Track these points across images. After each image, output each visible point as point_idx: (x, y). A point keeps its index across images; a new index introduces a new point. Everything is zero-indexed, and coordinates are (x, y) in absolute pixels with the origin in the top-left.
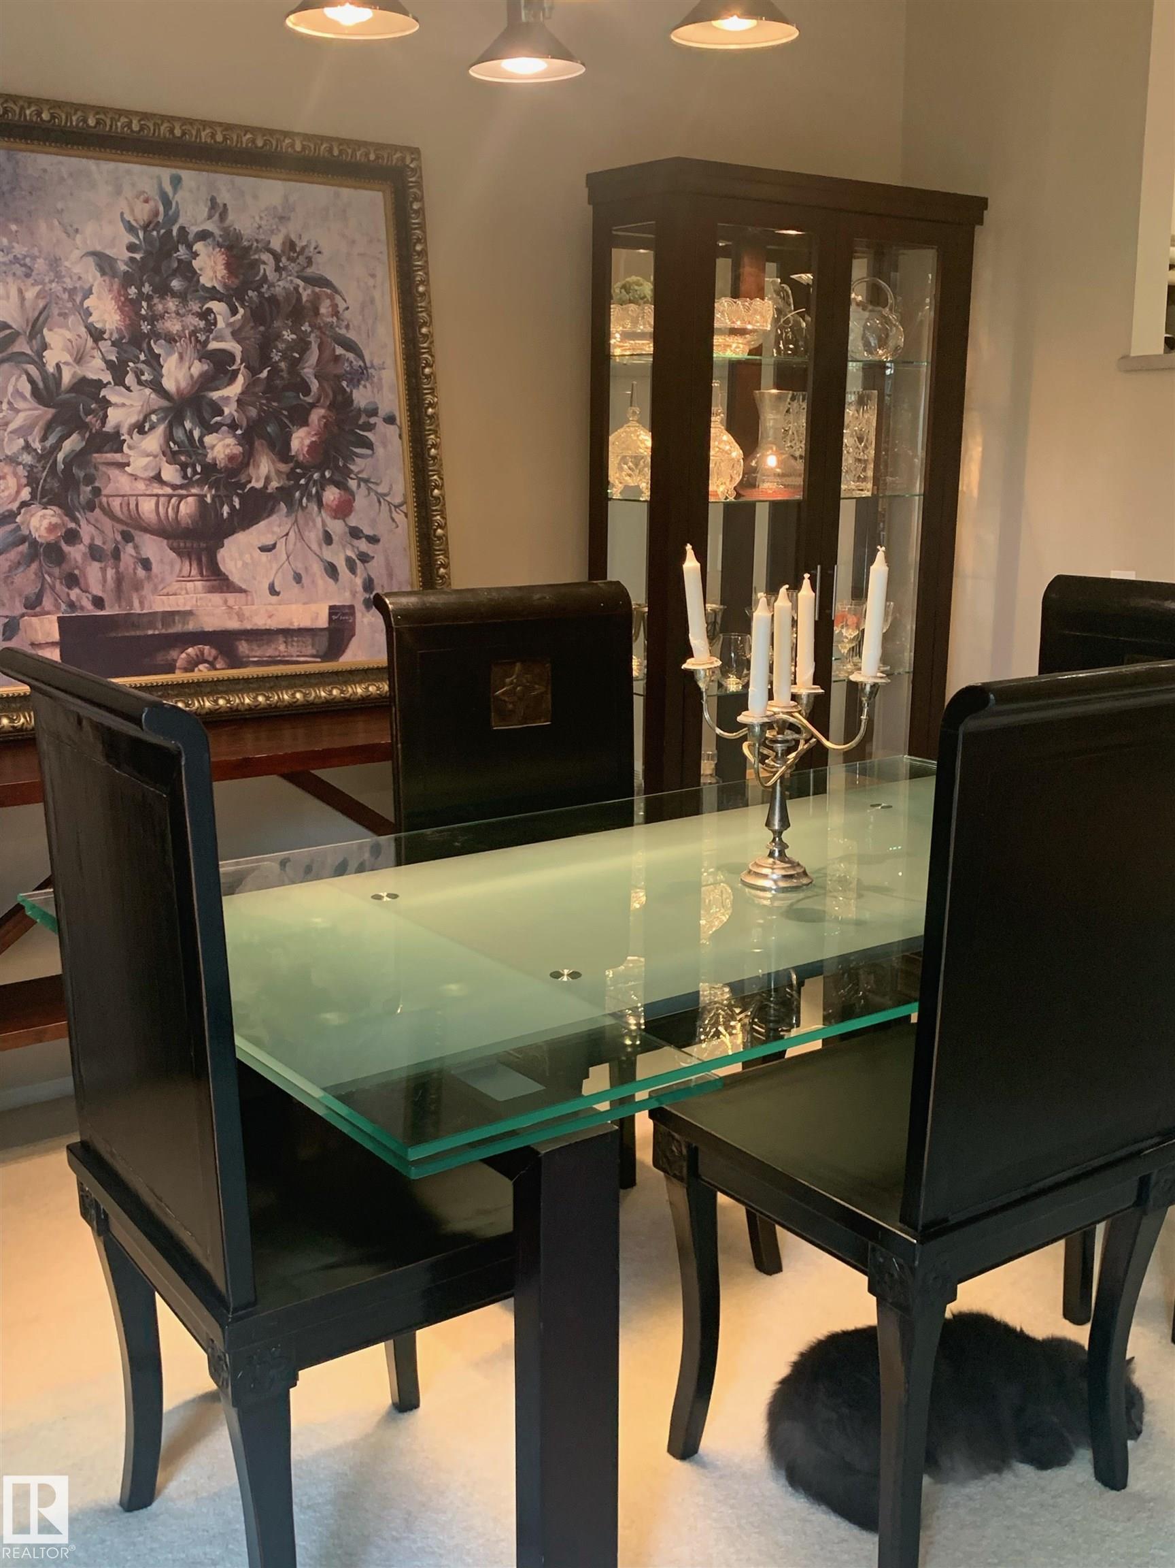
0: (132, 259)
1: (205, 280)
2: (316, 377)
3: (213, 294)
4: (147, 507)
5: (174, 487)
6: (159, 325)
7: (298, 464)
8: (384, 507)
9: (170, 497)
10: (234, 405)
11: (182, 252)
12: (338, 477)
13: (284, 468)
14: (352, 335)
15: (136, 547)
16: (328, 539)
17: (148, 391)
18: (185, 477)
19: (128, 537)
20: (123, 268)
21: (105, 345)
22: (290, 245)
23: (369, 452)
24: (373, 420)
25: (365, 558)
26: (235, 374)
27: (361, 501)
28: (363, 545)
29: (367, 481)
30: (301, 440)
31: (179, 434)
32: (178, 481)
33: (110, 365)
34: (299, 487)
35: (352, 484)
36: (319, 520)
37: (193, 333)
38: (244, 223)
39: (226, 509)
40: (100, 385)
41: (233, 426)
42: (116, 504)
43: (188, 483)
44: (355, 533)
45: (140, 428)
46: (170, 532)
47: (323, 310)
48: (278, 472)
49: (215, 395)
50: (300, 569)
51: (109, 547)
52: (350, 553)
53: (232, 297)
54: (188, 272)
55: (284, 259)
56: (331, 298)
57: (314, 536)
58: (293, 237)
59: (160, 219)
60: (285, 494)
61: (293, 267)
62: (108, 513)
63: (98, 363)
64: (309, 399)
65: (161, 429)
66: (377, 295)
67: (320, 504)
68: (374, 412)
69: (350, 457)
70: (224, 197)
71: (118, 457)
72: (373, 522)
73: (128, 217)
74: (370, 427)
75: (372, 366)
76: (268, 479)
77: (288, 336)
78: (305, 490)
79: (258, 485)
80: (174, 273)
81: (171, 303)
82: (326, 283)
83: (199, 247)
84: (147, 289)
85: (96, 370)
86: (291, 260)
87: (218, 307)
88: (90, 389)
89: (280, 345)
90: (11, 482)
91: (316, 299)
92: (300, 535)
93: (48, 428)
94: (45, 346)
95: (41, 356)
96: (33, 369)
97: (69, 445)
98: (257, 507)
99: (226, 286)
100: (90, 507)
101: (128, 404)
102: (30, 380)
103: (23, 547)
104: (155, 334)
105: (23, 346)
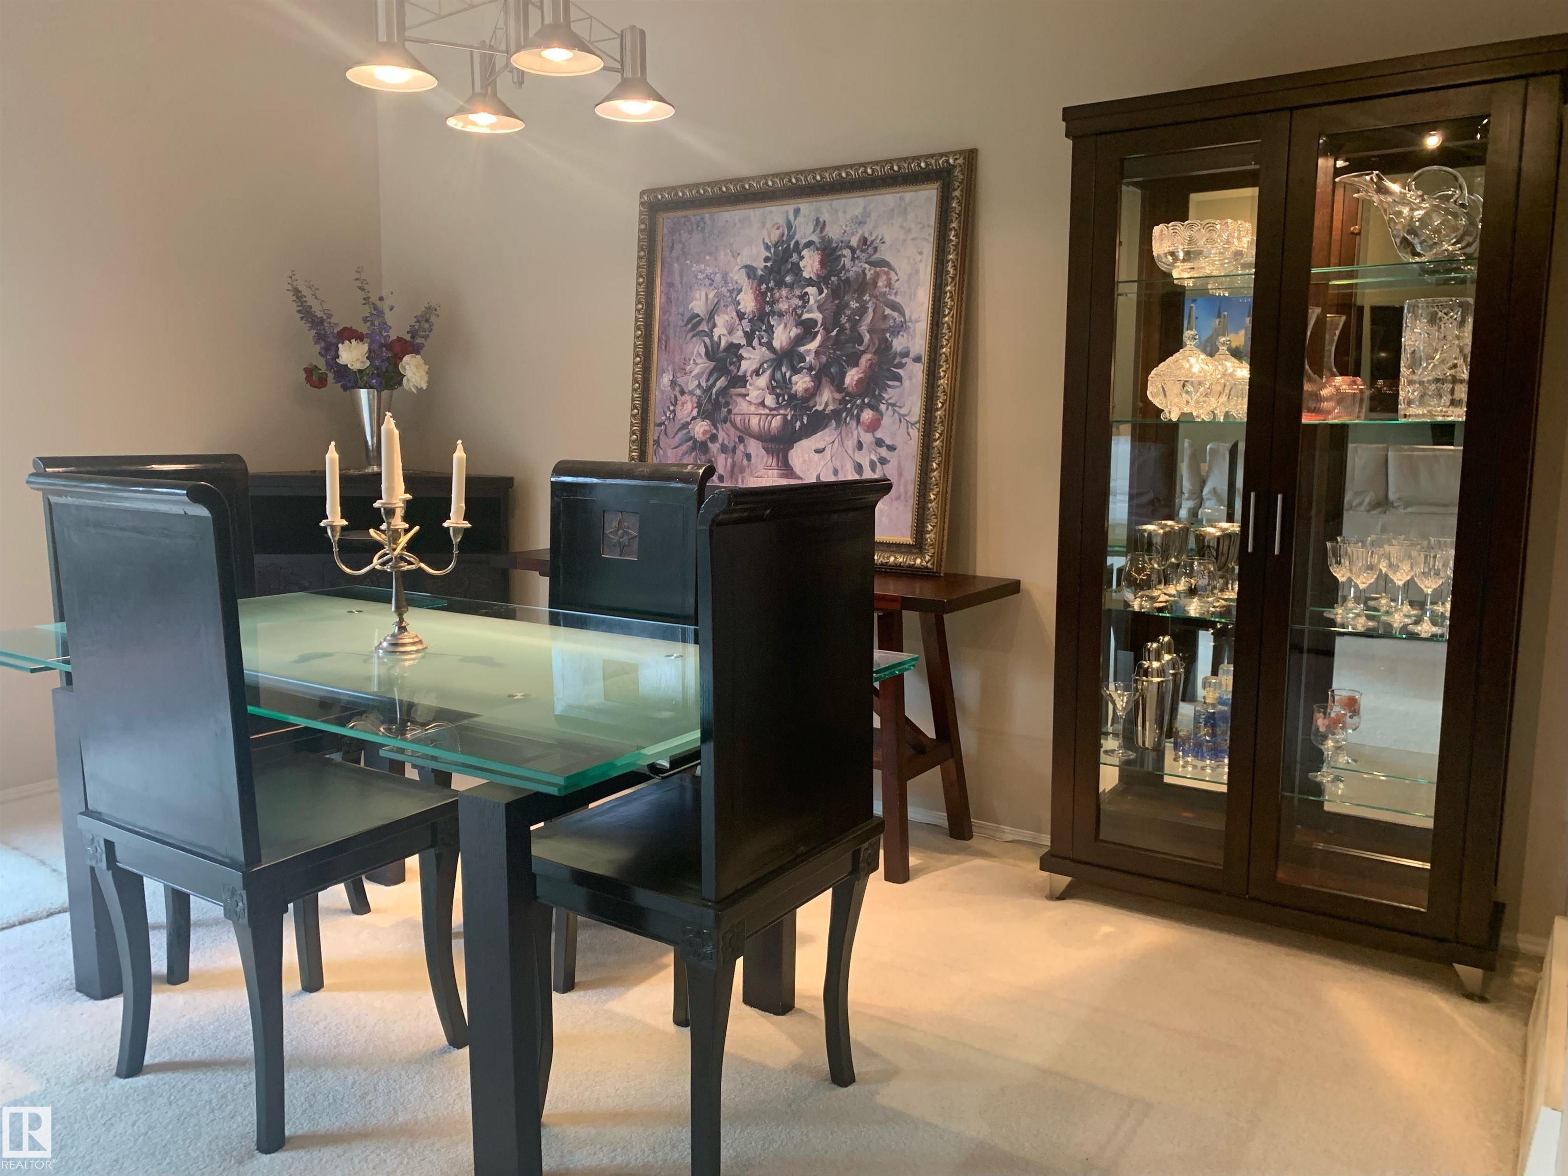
0: (766, 267)
1: (806, 275)
2: (868, 332)
3: (810, 282)
4: (754, 421)
5: (771, 409)
6: (776, 307)
7: (848, 394)
8: (904, 425)
9: (768, 415)
10: (813, 355)
11: (795, 256)
12: (873, 403)
13: (838, 396)
14: (898, 299)
15: (745, 446)
16: (860, 446)
17: (764, 349)
18: (778, 403)
19: (741, 440)
20: (760, 272)
21: (745, 323)
22: (864, 241)
23: (898, 384)
24: (904, 361)
25: (883, 461)
26: (817, 332)
27: (886, 421)
28: (883, 452)
29: (893, 405)
30: (852, 376)
31: (778, 375)
32: (773, 405)
33: (746, 333)
34: (845, 409)
35: (883, 407)
36: (855, 433)
37: (794, 310)
38: (834, 232)
39: (798, 424)
40: (739, 346)
41: (810, 369)
42: (738, 419)
43: (780, 406)
44: (879, 443)
45: (757, 373)
46: (764, 438)
47: (880, 284)
48: (834, 399)
49: (802, 349)
50: (838, 466)
51: (731, 446)
52: (873, 457)
53: (818, 283)
54: (796, 270)
55: (858, 252)
56: (887, 274)
57: (850, 444)
58: (866, 235)
59: (785, 238)
60: (836, 414)
61: (863, 256)
62: (734, 425)
63: (740, 333)
64: (861, 348)
65: (768, 373)
66: (921, 266)
67: (858, 421)
68: (906, 354)
69: (884, 388)
70: (825, 216)
71: (743, 391)
72: (893, 435)
73: (767, 241)
74: (901, 366)
75: (910, 321)
76: (827, 404)
77: (854, 305)
78: (850, 412)
79: (819, 408)
80: (789, 272)
81: (784, 292)
82: (886, 264)
83: (805, 252)
84: (771, 284)
85: (739, 338)
86: (863, 251)
87: (811, 290)
88: (734, 348)
89: (848, 312)
90: (689, 406)
91: (877, 276)
92: (842, 443)
93: (711, 374)
94: (714, 326)
95: (712, 331)
96: (707, 340)
97: (719, 384)
98: (817, 423)
99: (818, 276)
100: (725, 421)
101: (752, 358)
102: (706, 347)
103: (690, 443)
104: (773, 313)
105: (704, 327)
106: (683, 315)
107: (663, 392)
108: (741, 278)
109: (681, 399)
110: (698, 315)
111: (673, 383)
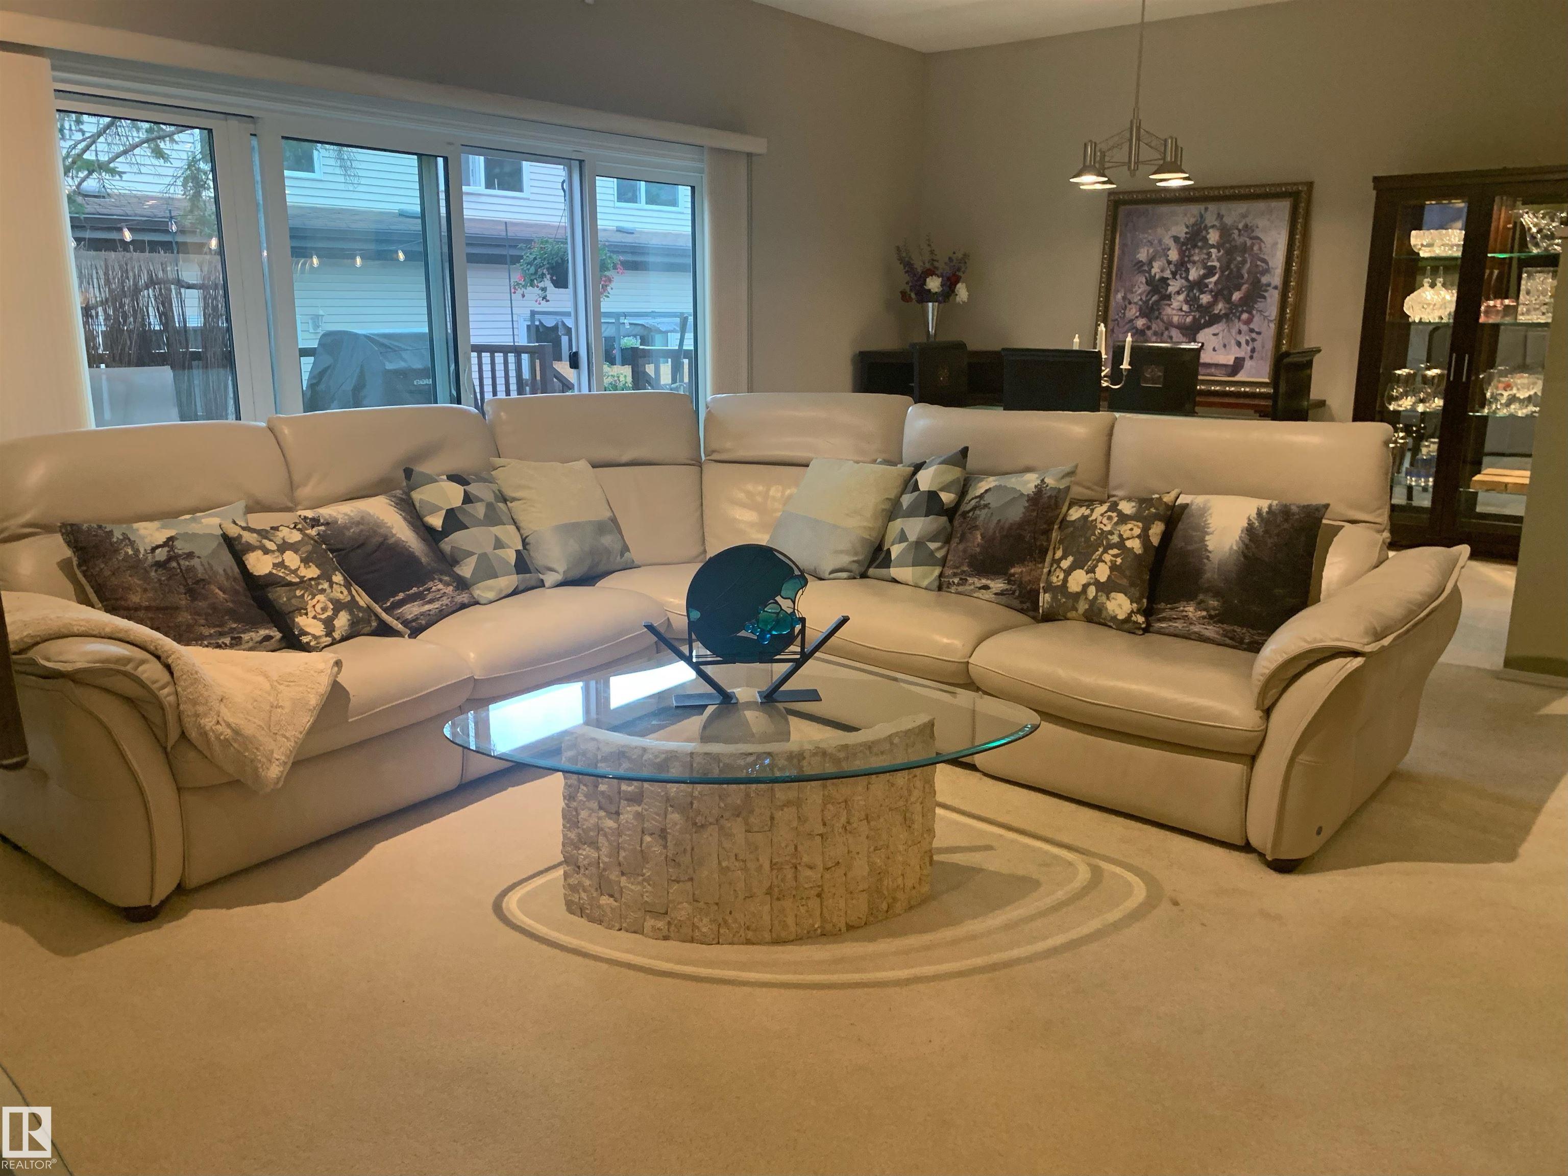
0: (1186, 237)
1: (1210, 242)
2: (1247, 273)
3: (1213, 246)
4: (1175, 319)
5: (1186, 312)
6: (1192, 259)
7: (1234, 305)
8: (1266, 321)
9: (1184, 315)
10: (1213, 284)
11: (1204, 232)
12: (1248, 310)
13: (1227, 306)
14: (1266, 257)
15: (1169, 332)
16: (1240, 332)
17: (1183, 281)
18: (1190, 309)
19: (1167, 329)
20: (1182, 240)
21: (1172, 266)
22: (1246, 226)
23: (1263, 300)
25: (1253, 340)
26: (1216, 273)
27: (1256, 319)
28: (1254, 335)
29: (1261, 311)
30: (1236, 296)
31: (1191, 294)
32: (1188, 310)
33: (1172, 272)
34: (1232, 313)
35: (1254, 312)
36: (1238, 325)
37: (1203, 261)
38: (1228, 220)
39: (1203, 321)
40: (1168, 279)
41: (1211, 291)
42: (1165, 318)
43: (1191, 311)
44: (1252, 331)
45: (1178, 293)
46: (1181, 327)
48: (1225, 307)
49: (1207, 281)
50: (1226, 343)
51: (1160, 332)
52: (1248, 338)
53: (1218, 247)
54: (1205, 240)
55: (1242, 232)
56: (1259, 244)
57: (1234, 331)
58: (1248, 223)
59: (1198, 222)
60: (1226, 316)
61: (1246, 234)
62: (1163, 321)
63: (1168, 272)
64: (1243, 281)
65: (1185, 293)
66: (1280, 241)
67: (1239, 318)
68: (1269, 285)
69: (1256, 302)
70: (1223, 212)
71: (1169, 302)
72: (1260, 327)
73: (1187, 223)
74: (1266, 291)
75: (1272, 268)
76: (1221, 310)
77: (1239, 259)
78: (1234, 314)
79: (1216, 312)
80: (1200, 240)
81: (1197, 251)
82: (1258, 238)
83: (1210, 231)
84: (1189, 246)
85: (1167, 274)
86: (1246, 231)
87: (1213, 251)
88: (1164, 280)
89: (1235, 262)
90: (1134, 311)
91: (1253, 245)
92: (1229, 331)
93: (1149, 293)
94: (1152, 267)
95: (1150, 270)
96: (1147, 275)
97: (1154, 298)
98: (1214, 320)
99: (1217, 243)
100: (1157, 318)
101: (1174, 286)
102: (1146, 279)
103: (1134, 331)
104: (1189, 261)
105: (1146, 268)
106: (1132, 261)
107: (1117, 303)
108: (1168, 241)
109: (1129, 306)
110: (1142, 261)
111: (1124, 298)
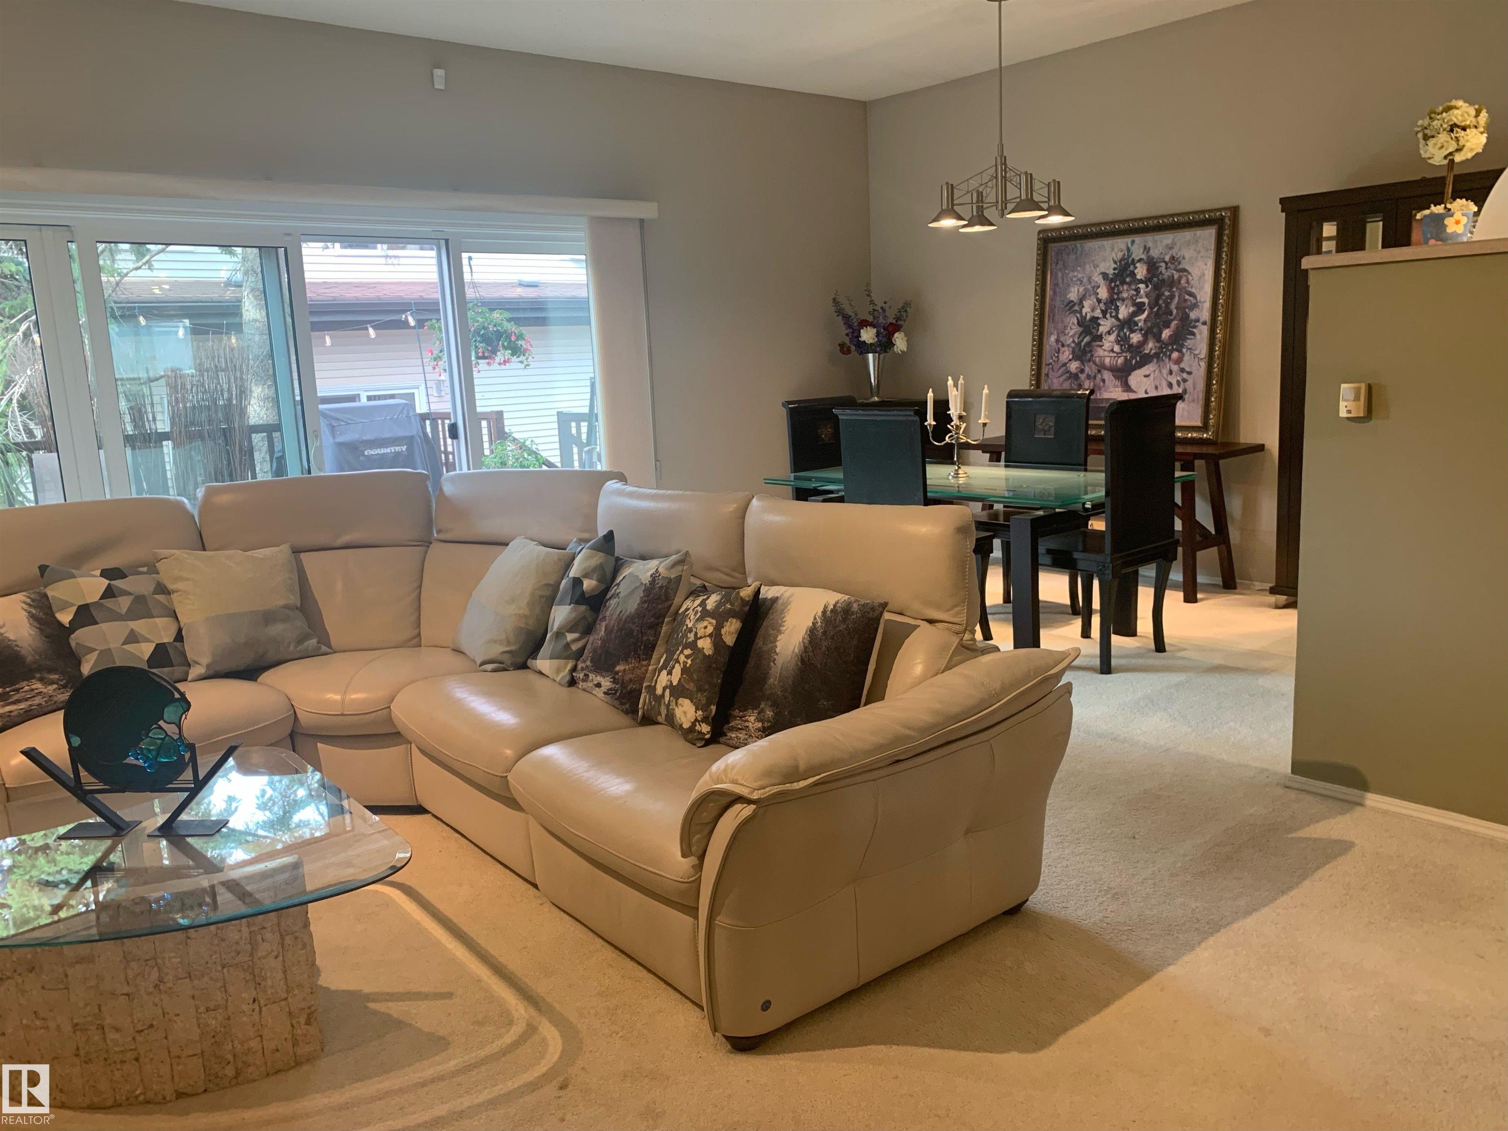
0: (1114, 273)
1: (1138, 277)
2: (1176, 308)
3: (1141, 281)
4: (1107, 361)
5: (1117, 353)
6: (1120, 296)
7: (1163, 344)
8: (1196, 359)
9: (1115, 357)
10: (1143, 322)
11: (1132, 268)
12: (1179, 348)
13: (1158, 345)
14: (1193, 290)
15: (1101, 375)
16: (1171, 372)
17: (1113, 319)
18: (1121, 349)
19: (1099, 371)
20: (1111, 276)
21: (1102, 305)
22: (1173, 258)
23: (1192, 337)
24: (1197, 324)
25: (1185, 381)
26: (1145, 310)
27: (1186, 358)
28: (1185, 375)
29: (1190, 349)
30: (1166, 334)
31: (1122, 334)
32: (1119, 351)
33: (1102, 311)
34: (1162, 352)
35: (1184, 350)
36: (1168, 365)
37: (1131, 297)
38: (1155, 253)
39: (1134, 362)
40: (1098, 318)
41: (1141, 330)
42: (1097, 360)
43: (1122, 351)
44: (1182, 370)
45: (1109, 333)
46: (1113, 370)
47: (1182, 282)
48: (1155, 347)
49: (1136, 319)
50: (1158, 384)
51: (1093, 374)
52: (1179, 378)
53: (1146, 282)
54: (1133, 274)
55: (1169, 265)
56: (1186, 276)
57: (1165, 372)
58: (1174, 255)
59: (1126, 257)
60: (1156, 355)
61: (1172, 266)
62: (1095, 363)
63: (1099, 311)
64: (1171, 318)
65: (1116, 333)
66: (1206, 272)
67: (1170, 358)
68: (1198, 320)
69: (1185, 339)
70: (1150, 244)
71: (1100, 343)
72: (1190, 366)
73: (1115, 259)
74: (1195, 327)
75: (1200, 302)
76: (1151, 350)
77: (1167, 293)
78: (1165, 354)
79: (1146, 352)
80: (1128, 276)
81: (1125, 287)
82: (1185, 270)
83: (1138, 265)
84: (1118, 283)
85: (1098, 313)
86: (1172, 264)
87: (1142, 286)
88: (1095, 320)
89: (1164, 298)
90: (1067, 353)
91: (1180, 278)
92: (1160, 372)
93: (1080, 334)
94: (1083, 307)
95: (1081, 310)
96: (1078, 315)
97: (1086, 340)
98: (1145, 360)
99: (1145, 277)
100: (1089, 361)
101: (1105, 325)
102: (1078, 319)
103: (1068, 375)
104: (1118, 299)
105: (1077, 308)
106: (1064, 301)
107: (1051, 346)
108: (1098, 279)
109: (1062, 349)
110: (1073, 301)
111: (1057, 341)
